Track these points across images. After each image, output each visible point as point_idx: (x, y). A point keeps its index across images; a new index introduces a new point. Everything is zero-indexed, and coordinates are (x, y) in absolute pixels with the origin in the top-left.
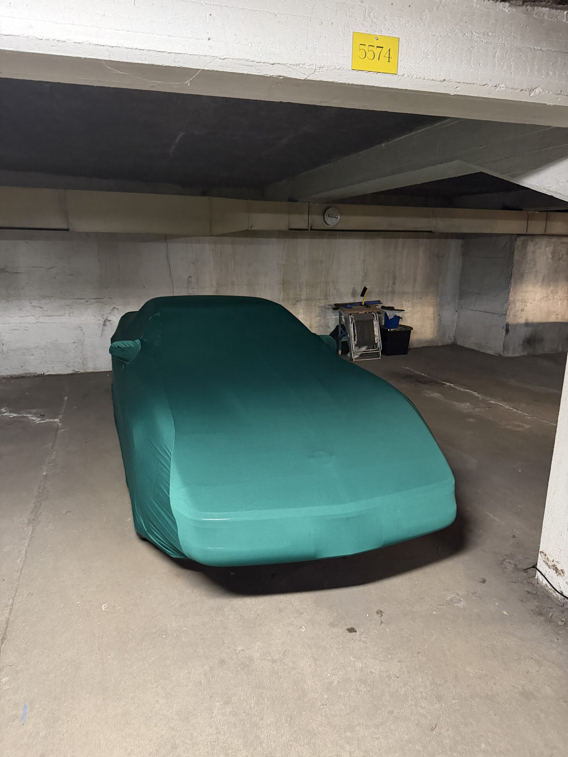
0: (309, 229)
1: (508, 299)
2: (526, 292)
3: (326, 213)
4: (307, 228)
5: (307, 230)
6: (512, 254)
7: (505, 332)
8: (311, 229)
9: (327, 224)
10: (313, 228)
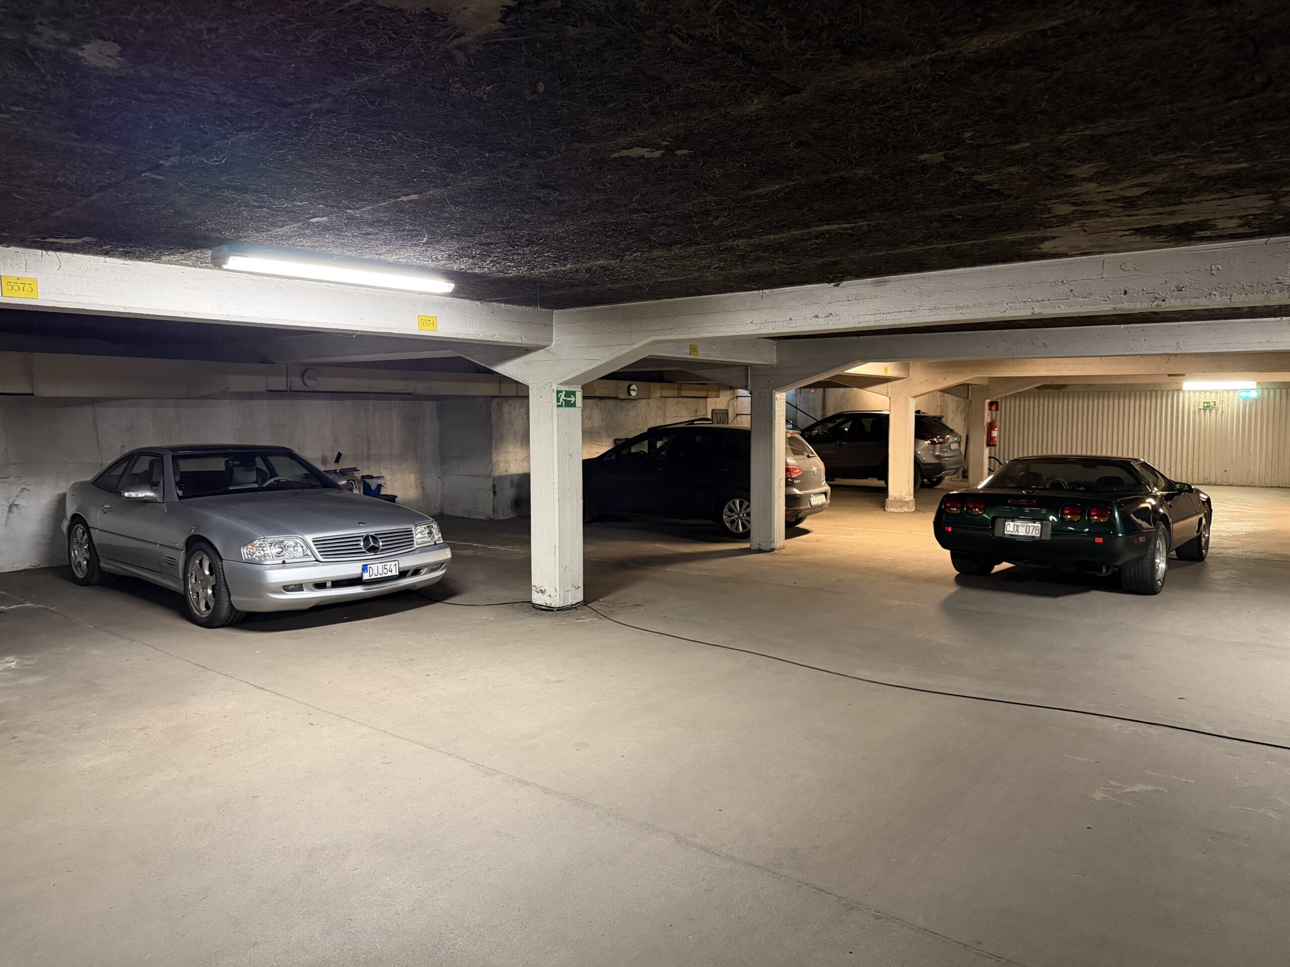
0: (289, 389)
1: (491, 461)
2: (507, 453)
3: (306, 374)
4: (286, 389)
5: (286, 391)
6: (489, 416)
7: (492, 495)
8: (291, 391)
9: (307, 386)
10: (292, 389)
